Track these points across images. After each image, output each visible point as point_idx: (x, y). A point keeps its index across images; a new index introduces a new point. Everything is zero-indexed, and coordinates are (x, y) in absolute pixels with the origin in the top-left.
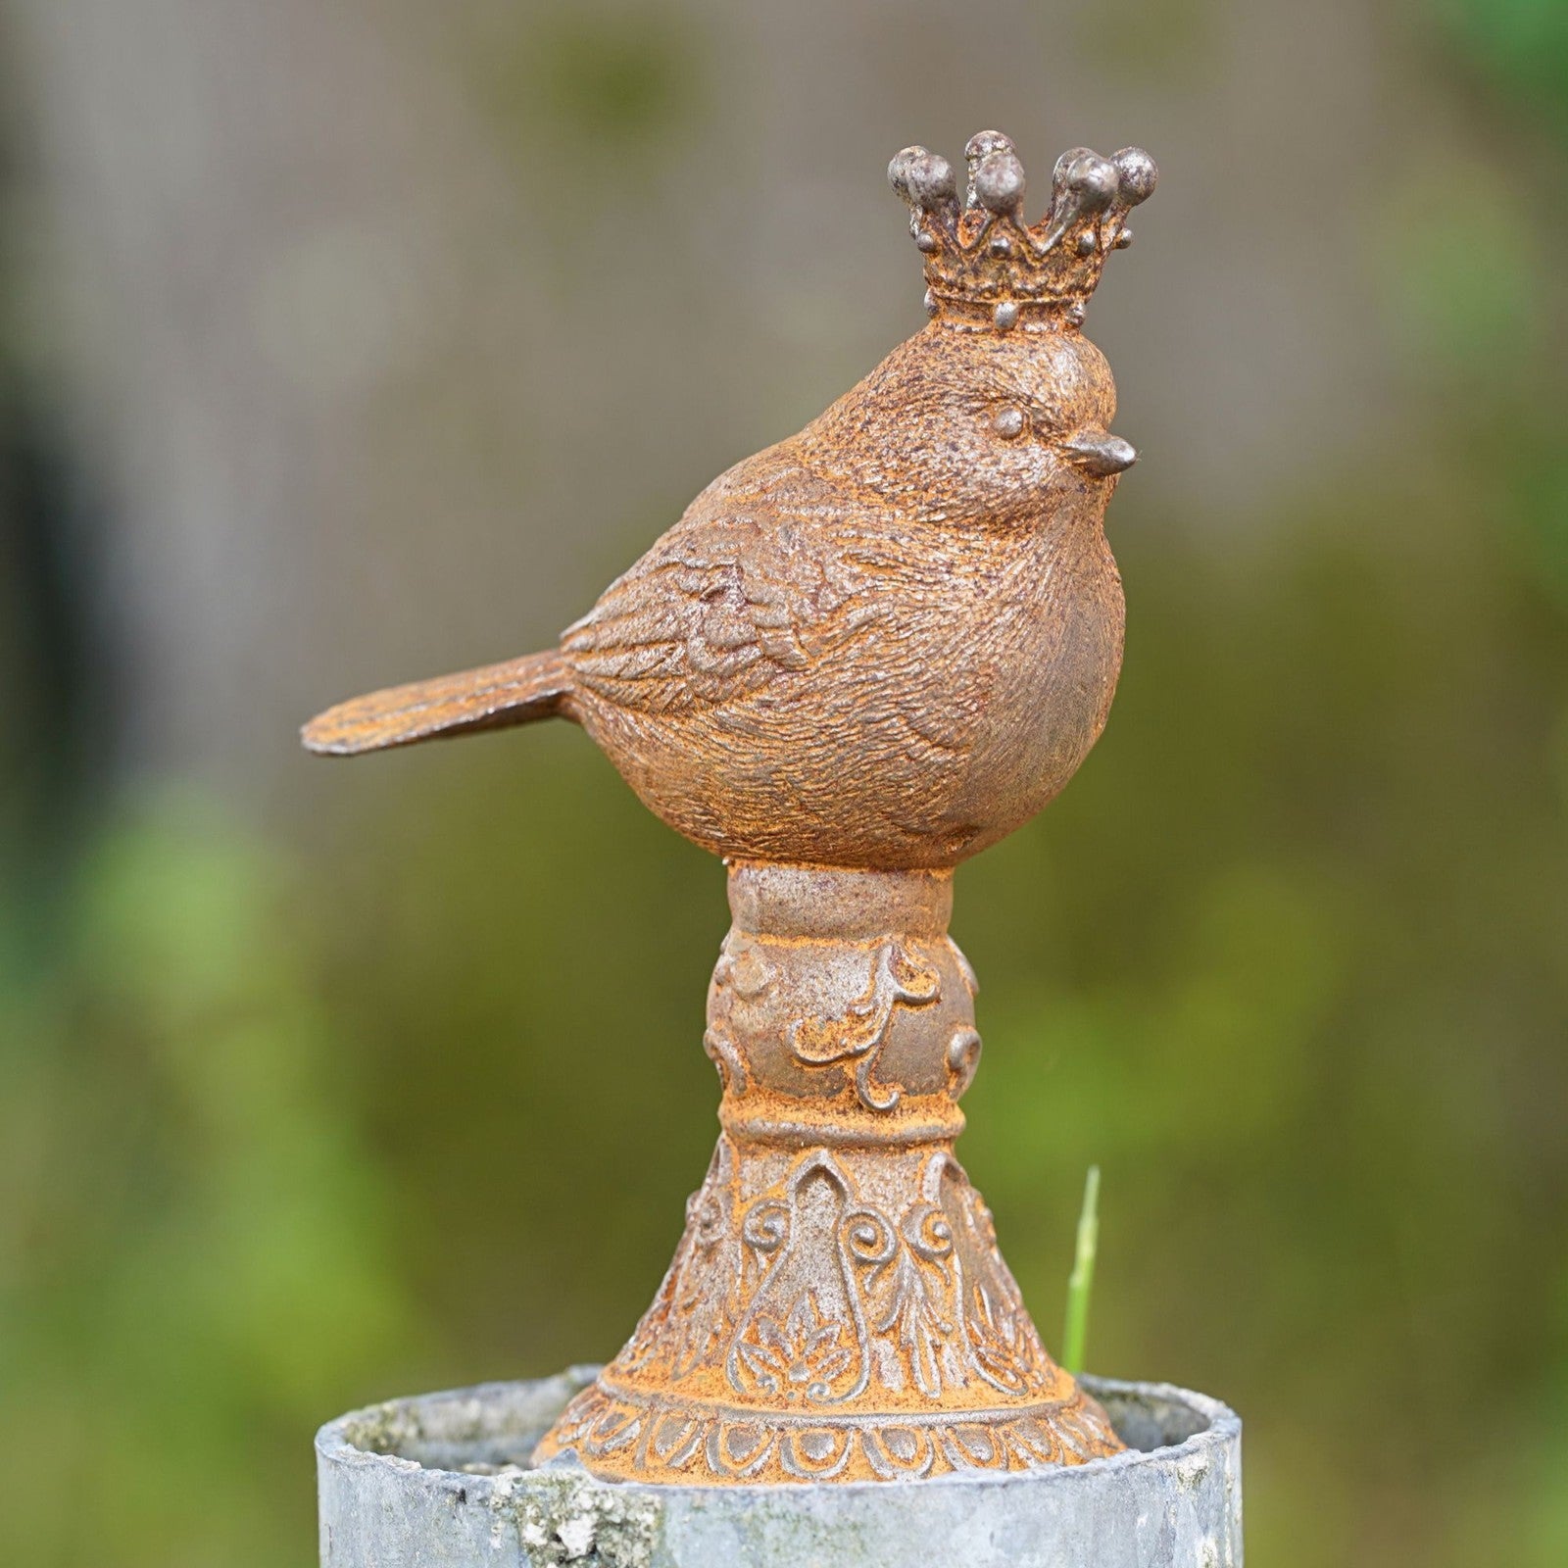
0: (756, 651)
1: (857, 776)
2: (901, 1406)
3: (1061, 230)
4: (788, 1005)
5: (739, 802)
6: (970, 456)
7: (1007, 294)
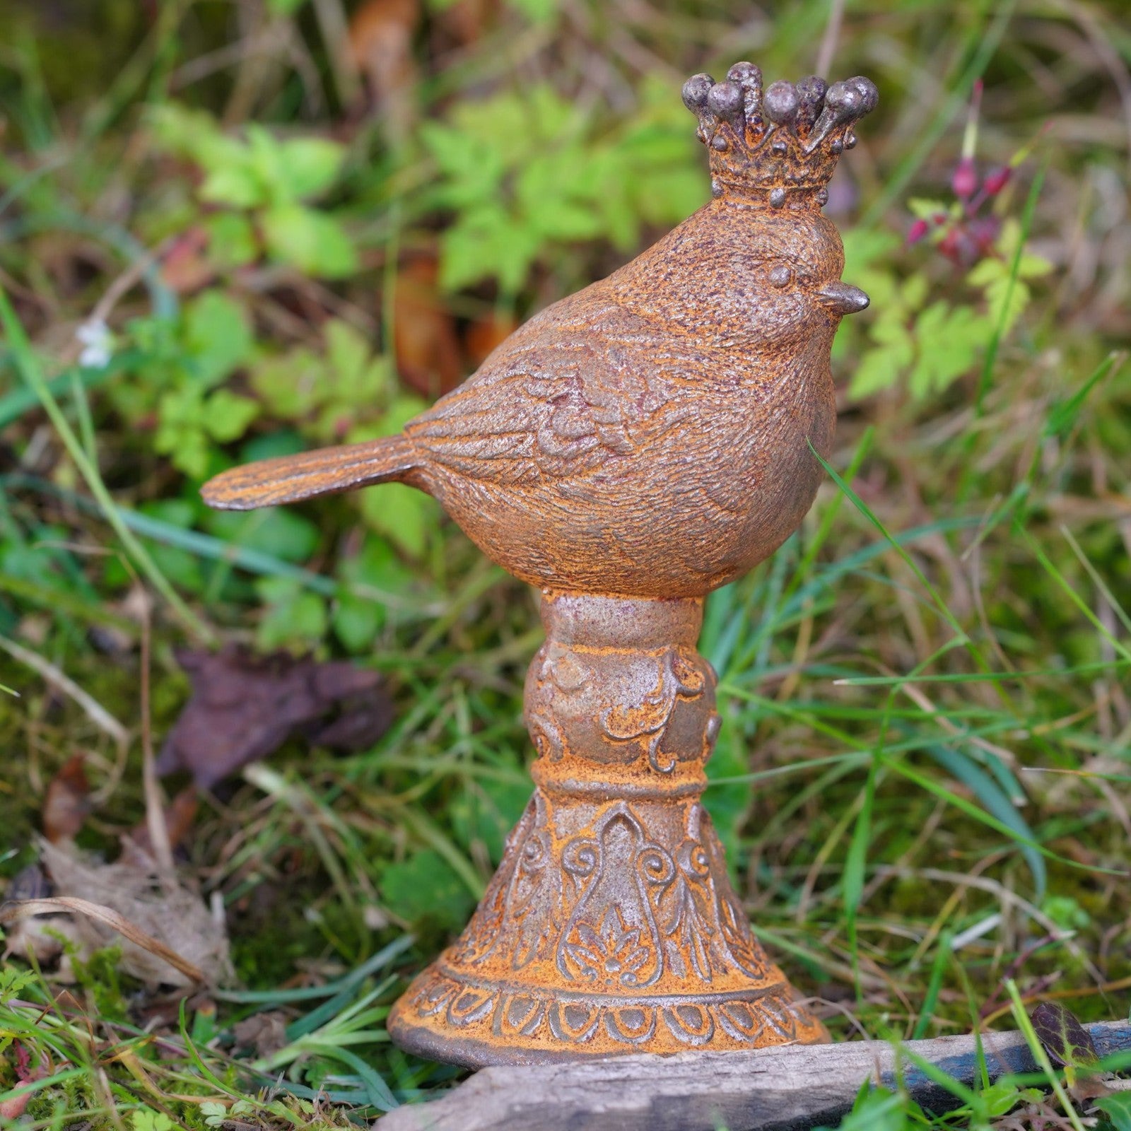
0: (595, 441)
1: (666, 532)
2: (686, 989)
3: (822, 137)
4: (601, 697)
5: (571, 550)
6: (754, 301)
7: (780, 182)
